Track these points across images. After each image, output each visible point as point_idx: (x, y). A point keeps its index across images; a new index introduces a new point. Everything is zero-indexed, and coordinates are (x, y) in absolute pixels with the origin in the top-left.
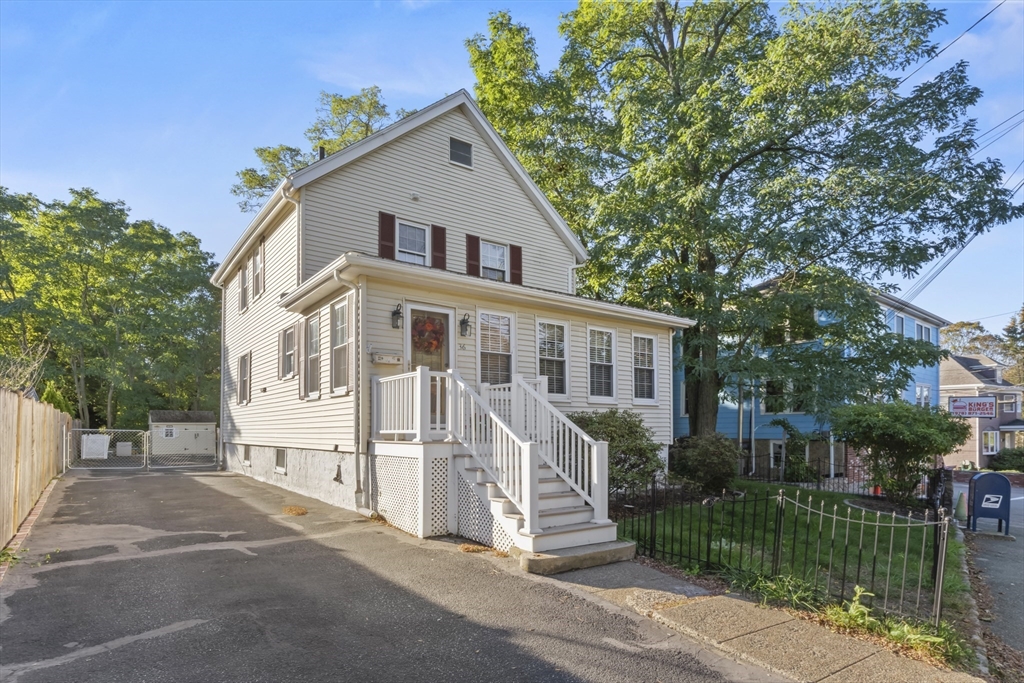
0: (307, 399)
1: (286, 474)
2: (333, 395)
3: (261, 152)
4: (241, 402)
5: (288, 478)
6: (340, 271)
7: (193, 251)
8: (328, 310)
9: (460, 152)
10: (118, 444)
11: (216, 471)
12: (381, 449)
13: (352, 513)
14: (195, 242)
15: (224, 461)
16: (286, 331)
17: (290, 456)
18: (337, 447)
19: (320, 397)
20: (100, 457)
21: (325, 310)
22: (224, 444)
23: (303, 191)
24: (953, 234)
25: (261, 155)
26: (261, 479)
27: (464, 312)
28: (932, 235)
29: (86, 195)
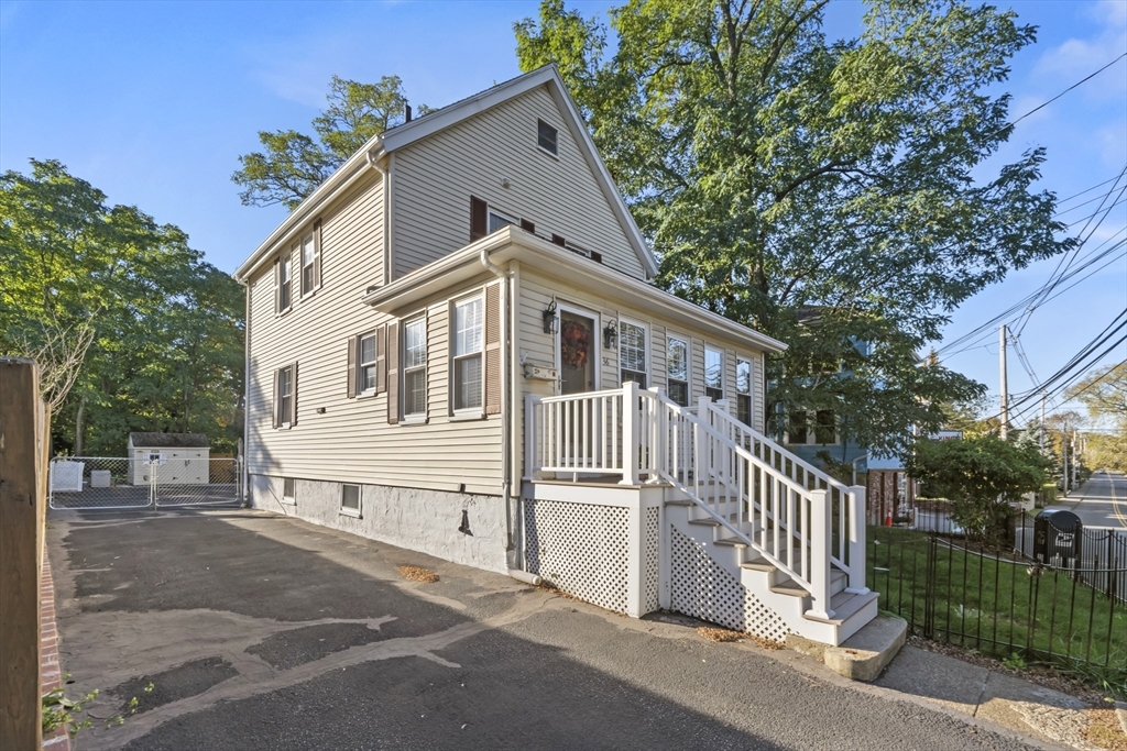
0: (401, 423)
1: (361, 518)
2: (453, 419)
3: (266, 137)
4: (279, 425)
5: (364, 522)
6: (489, 252)
7: (179, 248)
8: (446, 307)
9: (547, 137)
10: (93, 472)
11: (238, 508)
12: (542, 491)
13: (499, 576)
14: (182, 238)
15: (250, 496)
16: (360, 337)
17: (366, 496)
18: (463, 486)
19: (427, 421)
20: (73, 489)
21: (439, 309)
22: (249, 475)
23: (393, 159)
24: (993, 268)
25: (265, 141)
26: (317, 522)
27: (609, 319)
28: (976, 267)
29: (53, 167)
